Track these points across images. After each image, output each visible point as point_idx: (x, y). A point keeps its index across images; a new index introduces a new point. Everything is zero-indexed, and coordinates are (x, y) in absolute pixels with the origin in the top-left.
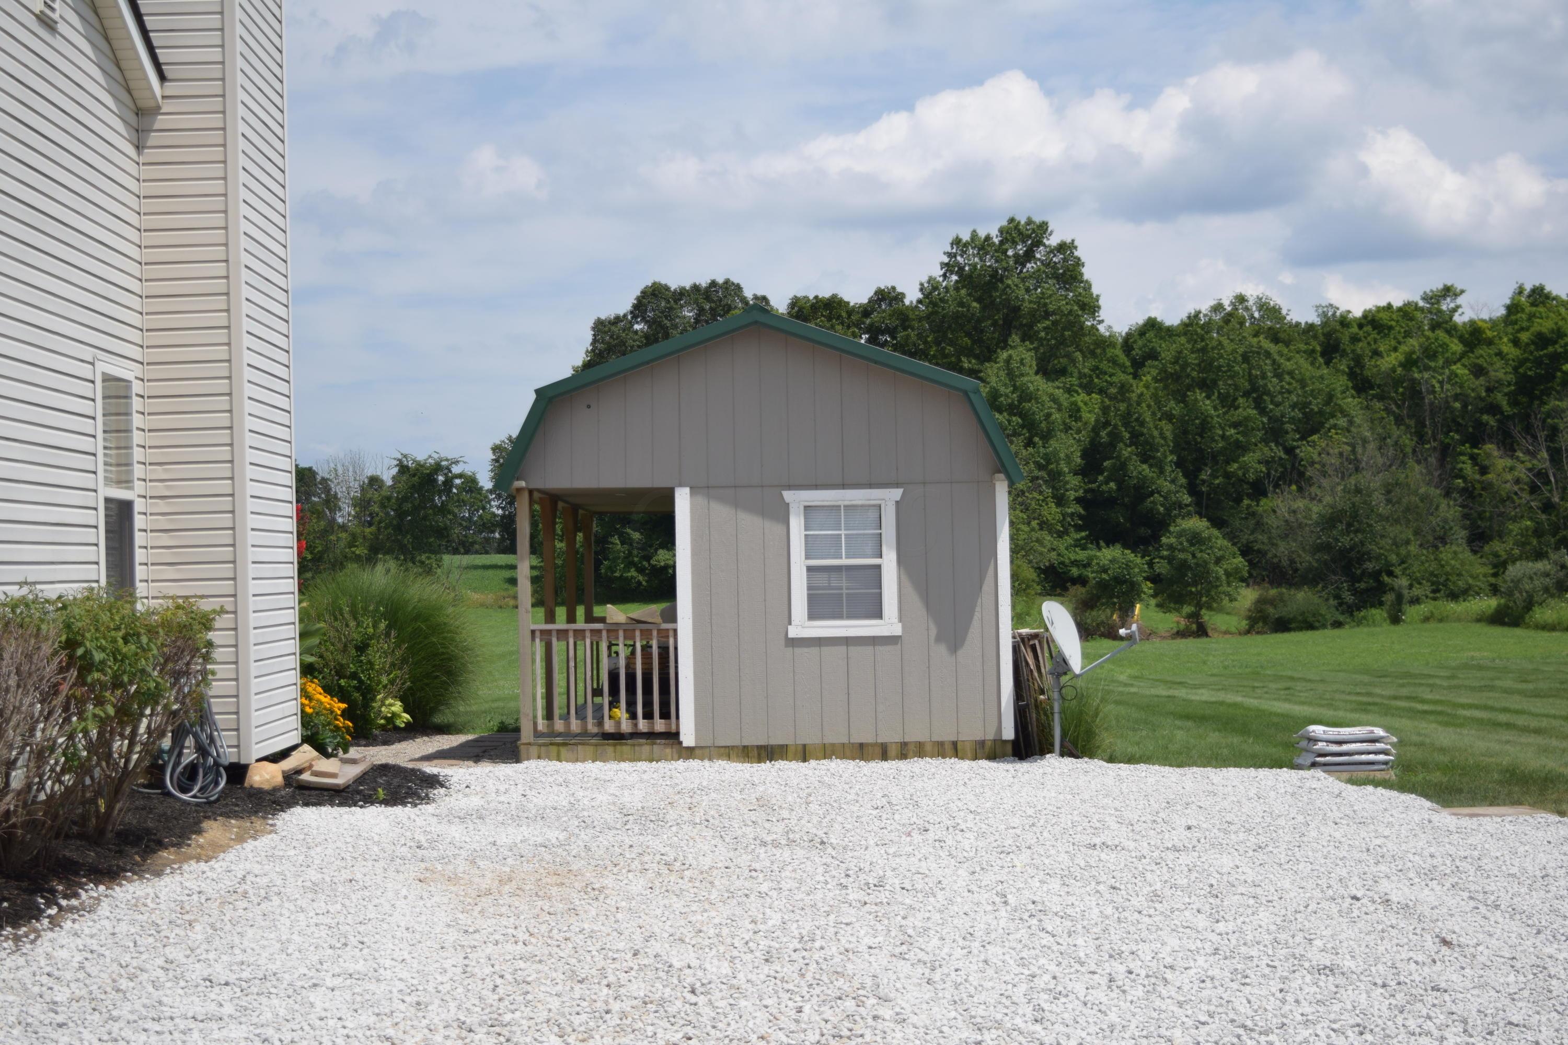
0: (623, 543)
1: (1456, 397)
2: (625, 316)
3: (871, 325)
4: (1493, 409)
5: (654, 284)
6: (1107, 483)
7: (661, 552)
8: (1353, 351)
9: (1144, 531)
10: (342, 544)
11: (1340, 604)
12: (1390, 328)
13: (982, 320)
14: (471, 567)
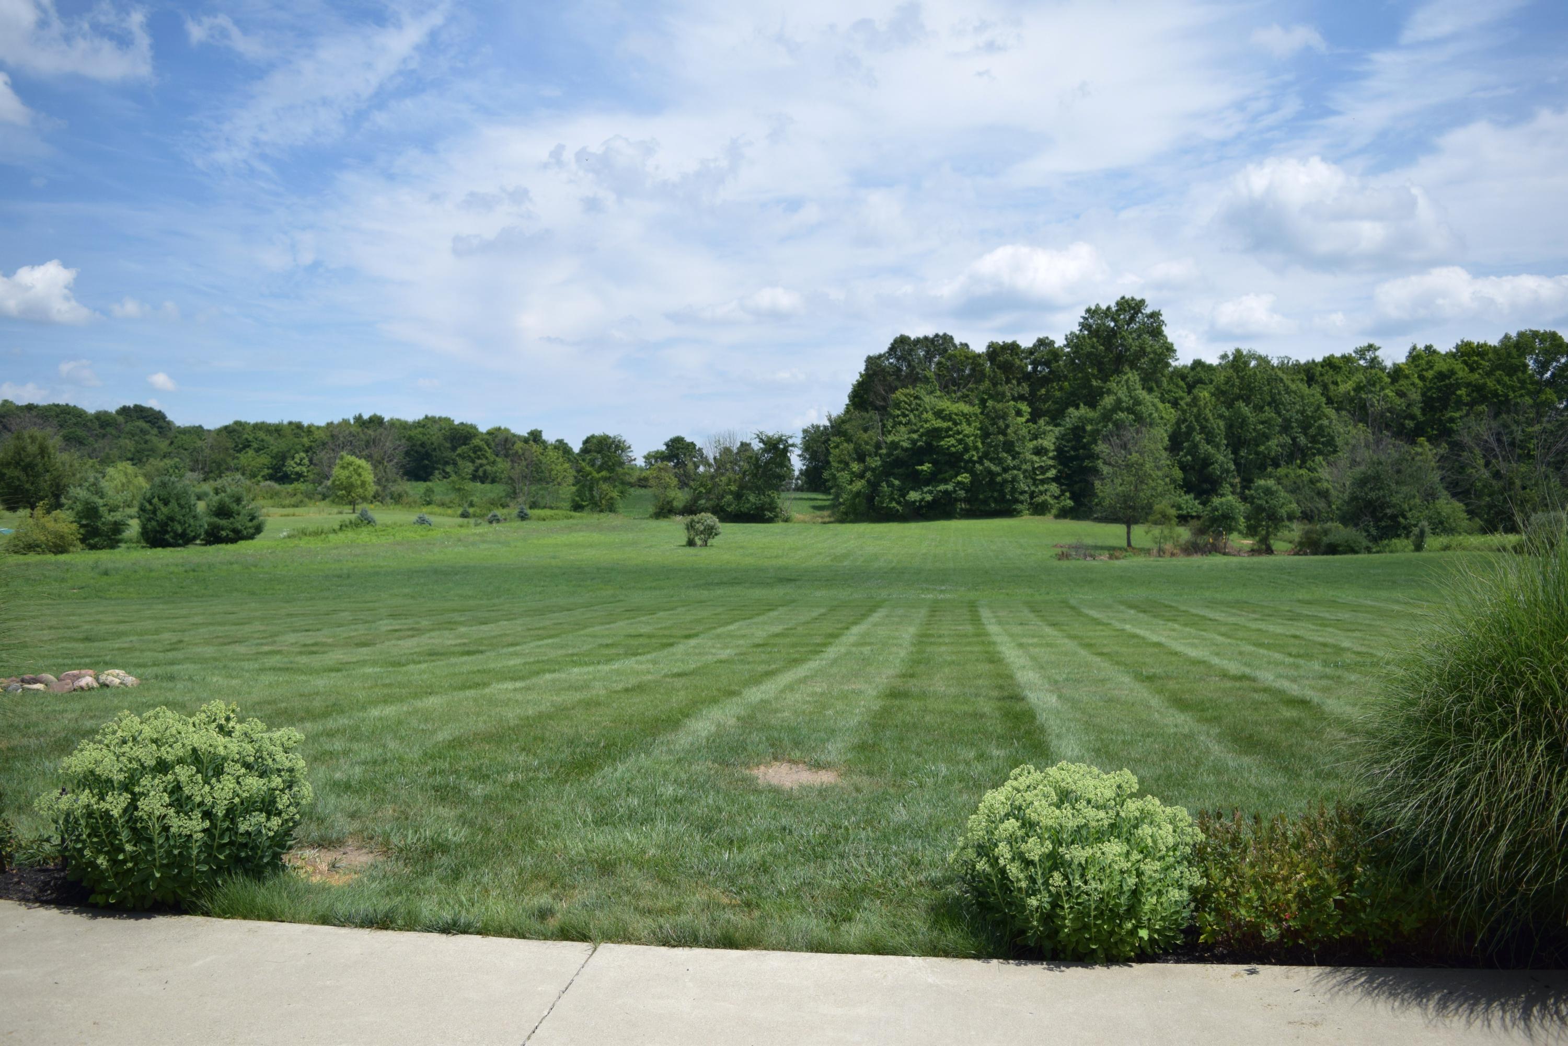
0: (888, 487)
1: (1389, 410)
2: (884, 354)
3: (1035, 359)
4: (1412, 417)
5: (901, 336)
6: (1185, 456)
7: (911, 492)
8: (1322, 381)
9: (1206, 486)
10: (723, 483)
11: (1368, 535)
12: (1340, 368)
13: (1104, 357)
14: (795, 499)
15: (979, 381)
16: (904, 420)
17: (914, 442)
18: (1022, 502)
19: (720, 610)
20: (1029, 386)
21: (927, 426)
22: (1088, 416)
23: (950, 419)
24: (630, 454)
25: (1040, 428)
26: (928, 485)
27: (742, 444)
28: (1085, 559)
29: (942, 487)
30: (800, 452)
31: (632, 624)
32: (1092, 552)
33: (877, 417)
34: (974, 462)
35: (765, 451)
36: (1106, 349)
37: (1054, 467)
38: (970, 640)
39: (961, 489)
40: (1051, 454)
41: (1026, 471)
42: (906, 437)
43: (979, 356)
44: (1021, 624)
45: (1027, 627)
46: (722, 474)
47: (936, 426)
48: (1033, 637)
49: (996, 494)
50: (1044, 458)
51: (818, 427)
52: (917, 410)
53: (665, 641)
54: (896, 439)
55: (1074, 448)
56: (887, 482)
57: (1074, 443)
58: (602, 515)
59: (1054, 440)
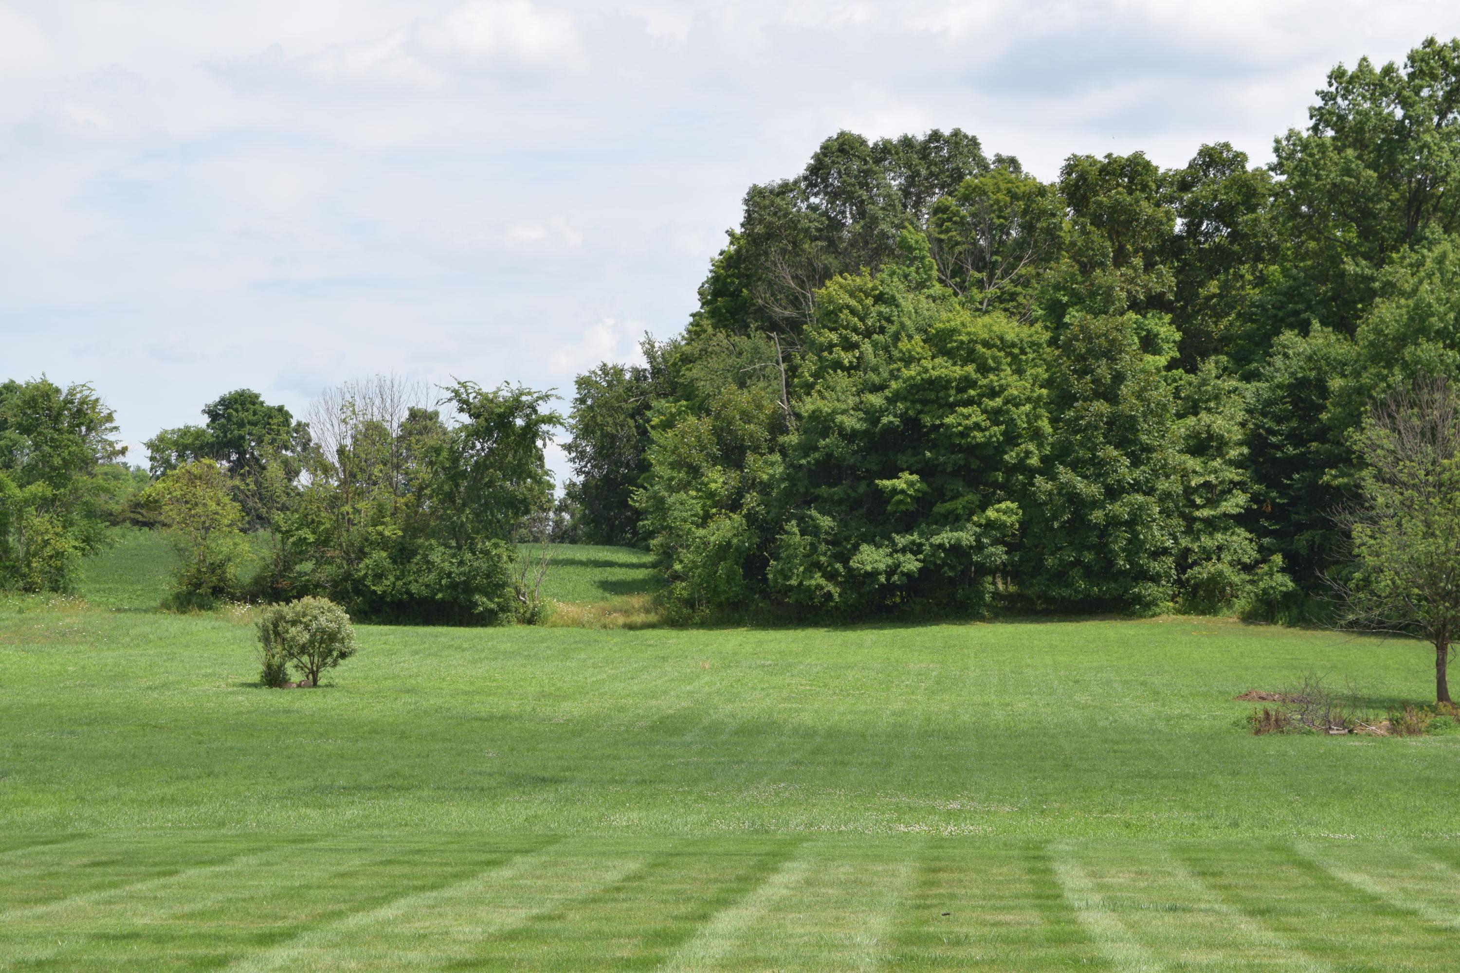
0: (803, 533)
2: (796, 182)
3: (1194, 202)
5: (842, 134)
7: (864, 547)
10: (361, 519)
13: (1376, 198)
14: (555, 562)
15: (1046, 258)
16: (847, 358)
17: (872, 416)
18: (1155, 579)
19: (354, 862)
20: (1178, 272)
21: (911, 372)
22: (1333, 353)
23: (970, 356)
24: (111, 437)
25: (1204, 382)
26: (908, 529)
27: (414, 415)
28: (1327, 731)
29: (946, 537)
30: (568, 438)
31: (110, 902)
32: (1345, 713)
33: (776, 349)
34: (1031, 472)
35: (474, 433)
36: (1381, 178)
37: (1241, 485)
38: (1041, 952)
39: (995, 542)
40: (1233, 453)
41: (1167, 495)
42: (851, 401)
43: (1042, 191)
44: (1173, 909)
45: (1189, 918)
46: (360, 494)
47: (935, 373)
48: (1211, 946)
49: (1088, 557)
50: (1217, 463)
51: (618, 372)
52: (882, 330)
53: (202, 951)
54: (826, 407)
55: (1295, 438)
56: (801, 520)
57: (1294, 424)
58: (31, 599)
59: (1241, 416)
